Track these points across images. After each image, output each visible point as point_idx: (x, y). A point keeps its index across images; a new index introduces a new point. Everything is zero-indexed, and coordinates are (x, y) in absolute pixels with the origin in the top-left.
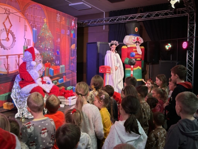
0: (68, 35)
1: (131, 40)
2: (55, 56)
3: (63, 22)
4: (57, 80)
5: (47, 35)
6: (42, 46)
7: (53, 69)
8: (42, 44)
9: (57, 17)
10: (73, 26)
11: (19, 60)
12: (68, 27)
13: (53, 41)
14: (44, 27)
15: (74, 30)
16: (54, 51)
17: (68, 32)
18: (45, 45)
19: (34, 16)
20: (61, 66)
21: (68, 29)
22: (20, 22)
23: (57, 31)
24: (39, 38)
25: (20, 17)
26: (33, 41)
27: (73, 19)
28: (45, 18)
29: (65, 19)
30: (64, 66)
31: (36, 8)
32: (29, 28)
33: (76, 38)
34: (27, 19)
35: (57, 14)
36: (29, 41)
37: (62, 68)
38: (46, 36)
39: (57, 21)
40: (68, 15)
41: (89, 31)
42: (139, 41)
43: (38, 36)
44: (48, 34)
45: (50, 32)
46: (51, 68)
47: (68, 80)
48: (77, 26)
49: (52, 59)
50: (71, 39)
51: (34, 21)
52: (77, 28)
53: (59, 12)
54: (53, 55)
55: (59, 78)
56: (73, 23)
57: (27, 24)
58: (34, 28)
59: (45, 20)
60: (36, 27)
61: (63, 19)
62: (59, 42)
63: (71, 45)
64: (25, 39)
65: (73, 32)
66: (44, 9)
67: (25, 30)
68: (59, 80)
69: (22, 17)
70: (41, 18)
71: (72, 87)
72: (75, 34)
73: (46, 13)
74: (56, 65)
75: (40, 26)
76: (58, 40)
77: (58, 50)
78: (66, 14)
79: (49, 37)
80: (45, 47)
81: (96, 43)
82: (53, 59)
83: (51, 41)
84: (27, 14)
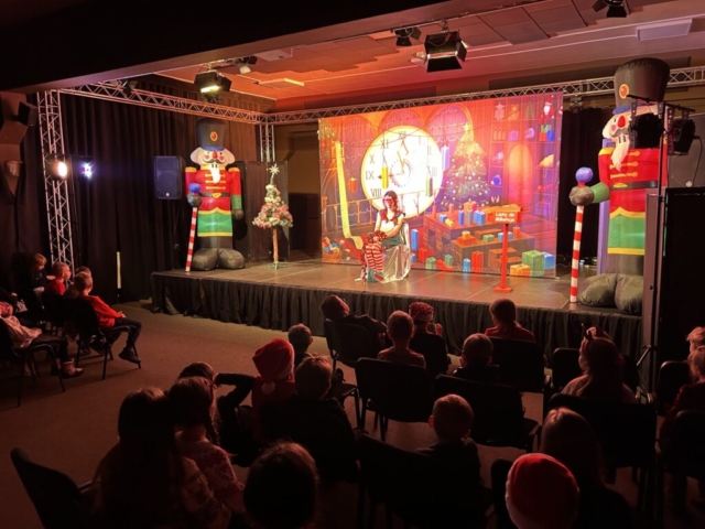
0: (530, 140)
2: (490, 187)
3: (513, 117)
4: (496, 234)
5: (470, 151)
7: (482, 213)
8: (460, 170)
10: (546, 114)
11: (418, 199)
12: (531, 121)
13: (485, 160)
14: (463, 139)
15: (551, 122)
16: (486, 179)
17: (529, 133)
18: (466, 171)
21: (530, 127)
22: (419, 144)
24: (453, 160)
25: (419, 136)
26: (443, 168)
27: (546, 100)
29: (519, 109)
31: (448, 113)
33: (559, 139)
34: (432, 137)
35: (497, 104)
36: (435, 168)
38: (467, 155)
39: (495, 119)
40: (529, 96)
43: (451, 158)
44: (474, 149)
45: (477, 145)
46: (477, 212)
47: (528, 237)
48: (561, 113)
49: (480, 194)
50: (542, 145)
53: (500, 101)
54: (484, 186)
58: (443, 146)
60: (447, 144)
61: (515, 109)
62: (501, 160)
63: (542, 159)
65: (546, 129)
66: (464, 108)
67: (428, 154)
68: (499, 234)
69: (423, 135)
70: (457, 126)
71: (539, 254)
73: (468, 114)
74: (491, 205)
75: (454, 140)
76: (498, 156)
77: (498, 176)
78: (523, 97)
79: (475, 155)
82: (483, 194)
83: (479, 162)
84: (431, 128)
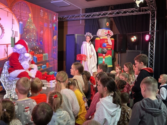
1: (103, 33)
2: (39, 45)
3: (46, 17)
4: (41, 66)
5: (31, 27)
6: (27, 38)
8: (27, 35)
9: (41, 12)
10: (54, 20)
11: (7, 49)
12: (50, 21)
14: (29, 20)
15: (55, 23)
16: (38, 42)
17: (50, 25)
18: (30, 37)
19: (20, 12)
20: (44, 54)
22: (8, 16)
23: (40, 24)
24: (25, 30)
25: (8, 12)
26: (20, 33)
27: (54, 14)
28: (30, 14)
29: (47, 14)
30: (47, 54)
31: (22, 5)
32: (16, 22)
33: (57, 30)
34: (15, 14)
35: (41, 10)
36: (16, 32)
37: (45, 56)
38: (30, 29)
39: (40, 16)
40: (50, 11)
41: (68, 25)
42: (110, 34)
43: (24, 29)
45: (34, 25)
47: (51, 66)
49: (35, 48)
50: (53, 31)
51: (21, 16)
52: (58, 22)
53: (42, 8)
54: (37, 44)
55: (43, 64)
56: (54, 18)
57: (14, 18)
58: (20, 21)
59: (30, 15)
60: (22, 20)
61: (46, 14)
62: (42, 34)
63: (54, 37)
64: (13, 31)
66: (29, 5)
67: (12, 24)
68: (42, 66)
69: (10, 12)
70: (26, 13)
71: (53, 72)
72: (56, 27)
73: (31, 9)
74: (40, 53)
75: (25, 20)
76: (41, 32)
77: (41, 41)
78: (49, 10)
79: (33, 29)
80: (30, 38)
81: (74, 35)
83: (35, 33)
84: (14, 9)
